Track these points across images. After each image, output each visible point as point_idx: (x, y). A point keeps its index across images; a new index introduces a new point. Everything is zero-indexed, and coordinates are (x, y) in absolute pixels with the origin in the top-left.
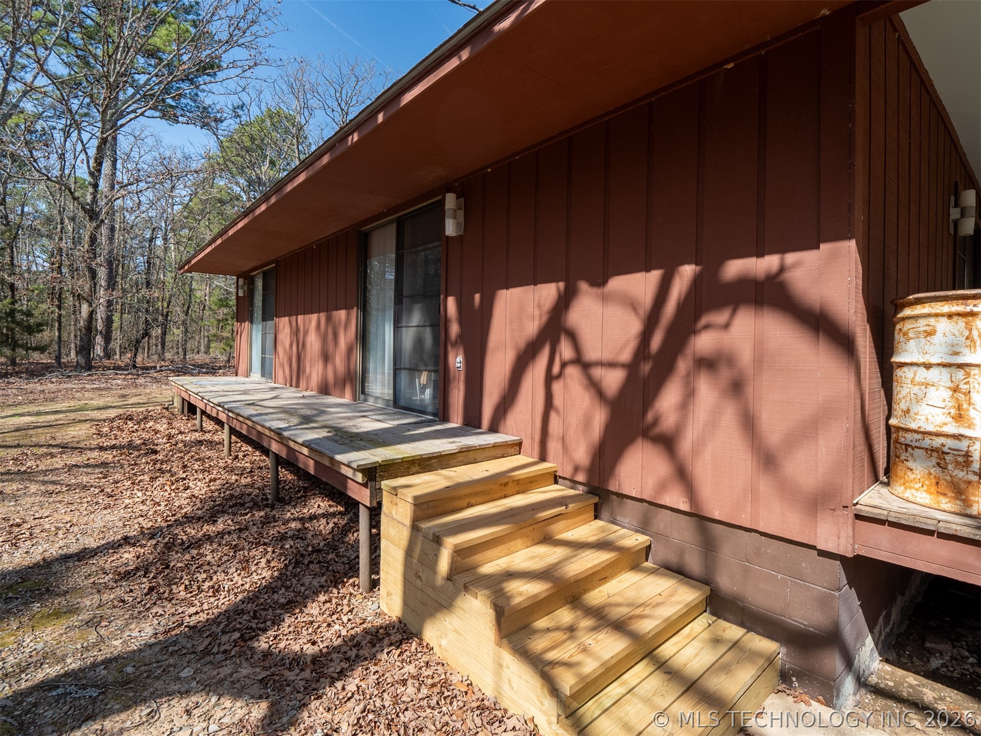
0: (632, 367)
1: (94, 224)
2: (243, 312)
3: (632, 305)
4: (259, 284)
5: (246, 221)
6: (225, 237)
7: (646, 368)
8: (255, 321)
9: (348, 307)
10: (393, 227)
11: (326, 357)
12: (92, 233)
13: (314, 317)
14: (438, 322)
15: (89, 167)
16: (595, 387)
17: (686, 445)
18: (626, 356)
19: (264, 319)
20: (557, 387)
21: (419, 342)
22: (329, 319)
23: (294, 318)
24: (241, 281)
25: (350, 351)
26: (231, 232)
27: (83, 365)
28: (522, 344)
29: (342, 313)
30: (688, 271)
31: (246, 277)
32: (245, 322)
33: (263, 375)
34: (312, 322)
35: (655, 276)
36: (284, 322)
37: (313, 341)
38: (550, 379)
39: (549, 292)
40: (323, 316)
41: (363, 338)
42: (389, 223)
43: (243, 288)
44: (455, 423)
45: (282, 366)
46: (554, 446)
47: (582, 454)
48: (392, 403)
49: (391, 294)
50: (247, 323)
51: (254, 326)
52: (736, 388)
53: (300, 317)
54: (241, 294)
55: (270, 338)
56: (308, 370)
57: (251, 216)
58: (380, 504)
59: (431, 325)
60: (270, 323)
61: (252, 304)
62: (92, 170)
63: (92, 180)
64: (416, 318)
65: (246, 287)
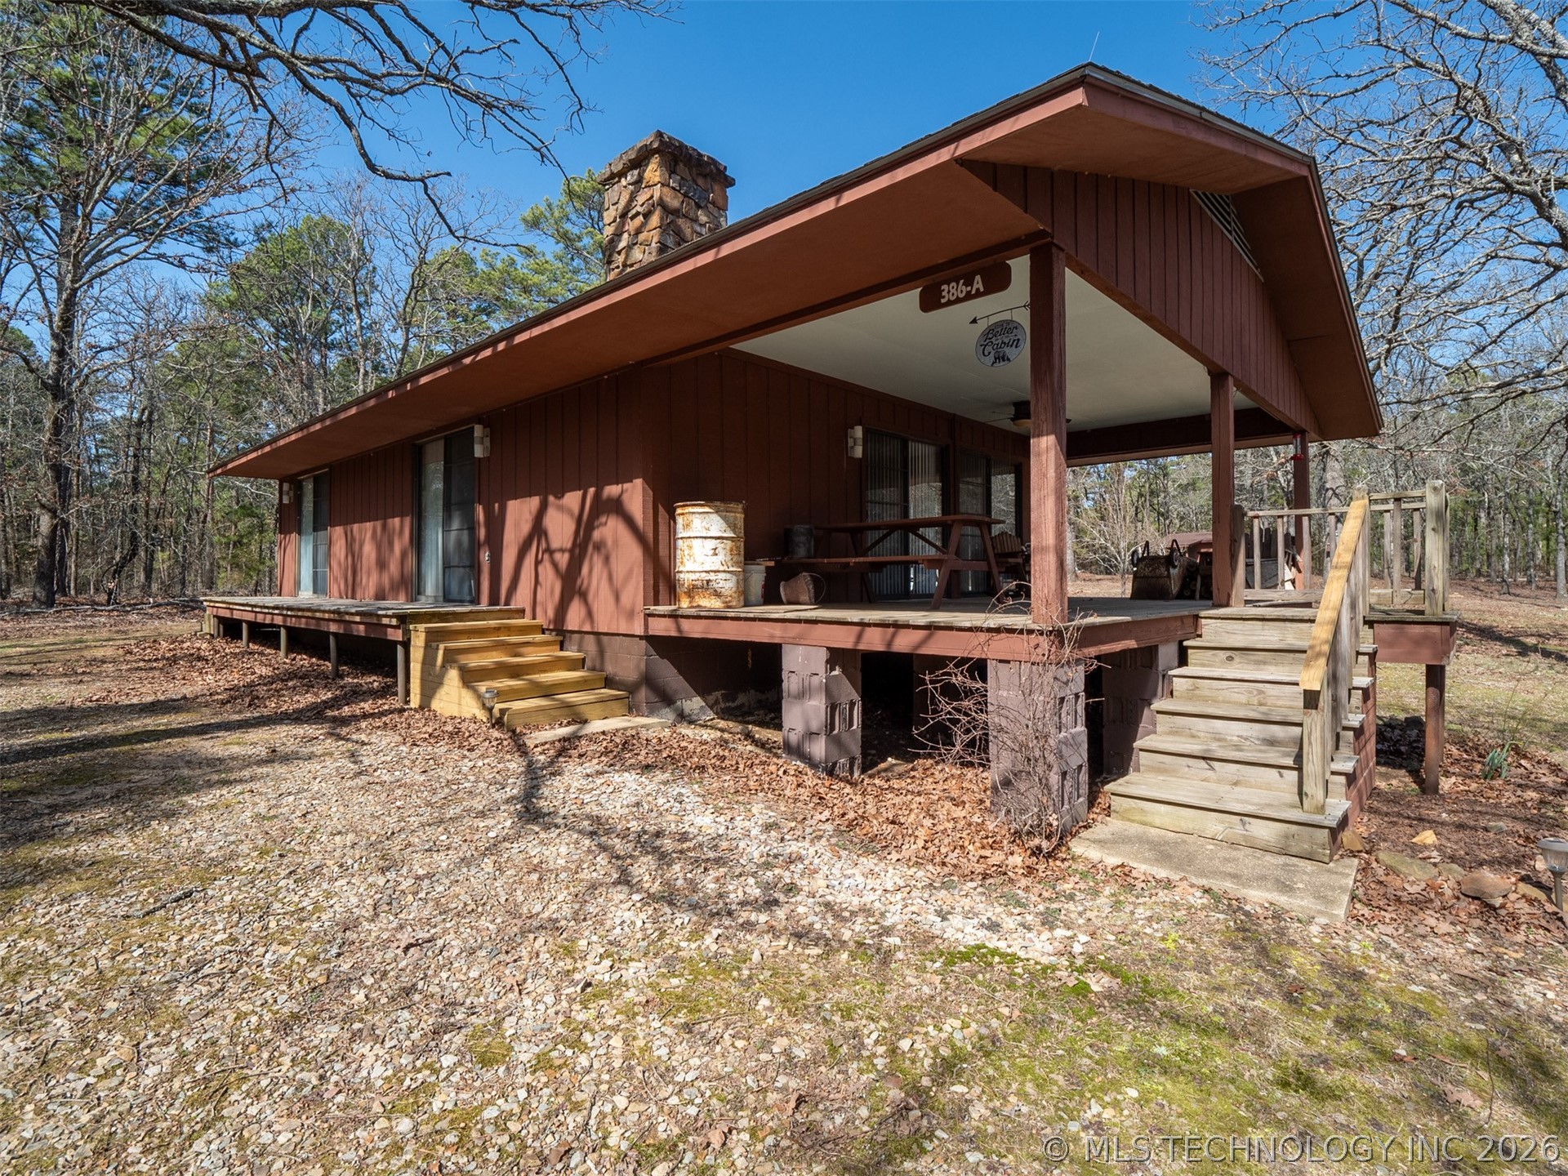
0: (571, 551)
1: (60, 405)
2: (289, 520)
3: (570, 512)
4: (309, 487)
5: (300, 434)
6: (274, 446)
7: (577, 551)
8: (303, 529)
9: (402, 516)
10: (441, 443)
11: (382, 565)
12: (56, 418)
13: (369, 525)
14: (472, 528)
15: (51, 327)
16: (555, 565)
17: (590, 597)
18: (569, 545)
19: (315, 530)
20: (540, 568)
21: (459, 543)
22: (384, 527)
23: (349, 527)
24: (286, 486)
25: (404, 555)
26: (282, 442)
27: (43, 599)
28: (521, 540)
29: (397, 520)
30: (592, 490)
31: (293, 482)
32: (290, 533)
33: (315, 592)
34: (366, 531)
35: (580, 493)
36: (338, 531)
37: (369, 551)
38: (538, 563)
39: (534, 502)
40: (379, 524)
41: (418, 542)
42: (438, 439)
43: (288, 494)
44: (484, 606)
45: (336, 579)
46: (539, 610)
47: (551, 613)
48: (441, 599)
49: (441, 502)
50: (293, 535)
51: (303, 538)
52: (607, 560)
53: (356, 527)
54: (286, 501)
55: (322, 549)
56: (364, 581)
57: (305, 432)
58: (409, 639)
59: (468, 529)
60: (321, 534)
61: (300, 512)
62: (56, 331)
63: (55, 345)
64: (456, 524)
65: (292, 493)
